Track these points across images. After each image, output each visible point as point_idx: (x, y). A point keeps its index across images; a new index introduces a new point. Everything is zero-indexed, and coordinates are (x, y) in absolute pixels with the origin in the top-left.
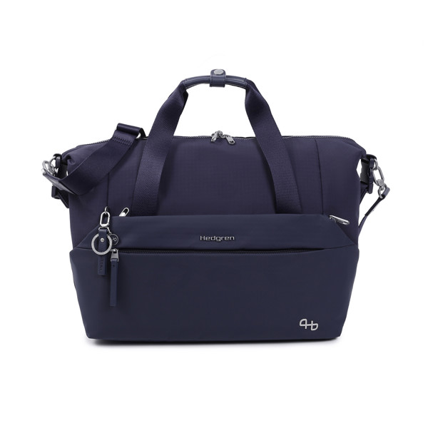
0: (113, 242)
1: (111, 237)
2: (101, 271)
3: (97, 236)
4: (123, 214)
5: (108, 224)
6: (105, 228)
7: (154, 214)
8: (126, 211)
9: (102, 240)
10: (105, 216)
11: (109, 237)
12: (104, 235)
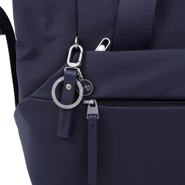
0: (85, 92)
1: (83, 84)
2: (63, 132)
3: (61, 79)
4: (101, 48)
5: (78, 64)
6: (73, 69)
7: (147, 47)
8: (105, 43)
9: (68, 87)
10: (76, 51)
11: (79, 84)
12: (72, 79)
